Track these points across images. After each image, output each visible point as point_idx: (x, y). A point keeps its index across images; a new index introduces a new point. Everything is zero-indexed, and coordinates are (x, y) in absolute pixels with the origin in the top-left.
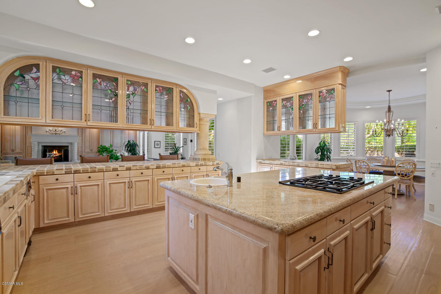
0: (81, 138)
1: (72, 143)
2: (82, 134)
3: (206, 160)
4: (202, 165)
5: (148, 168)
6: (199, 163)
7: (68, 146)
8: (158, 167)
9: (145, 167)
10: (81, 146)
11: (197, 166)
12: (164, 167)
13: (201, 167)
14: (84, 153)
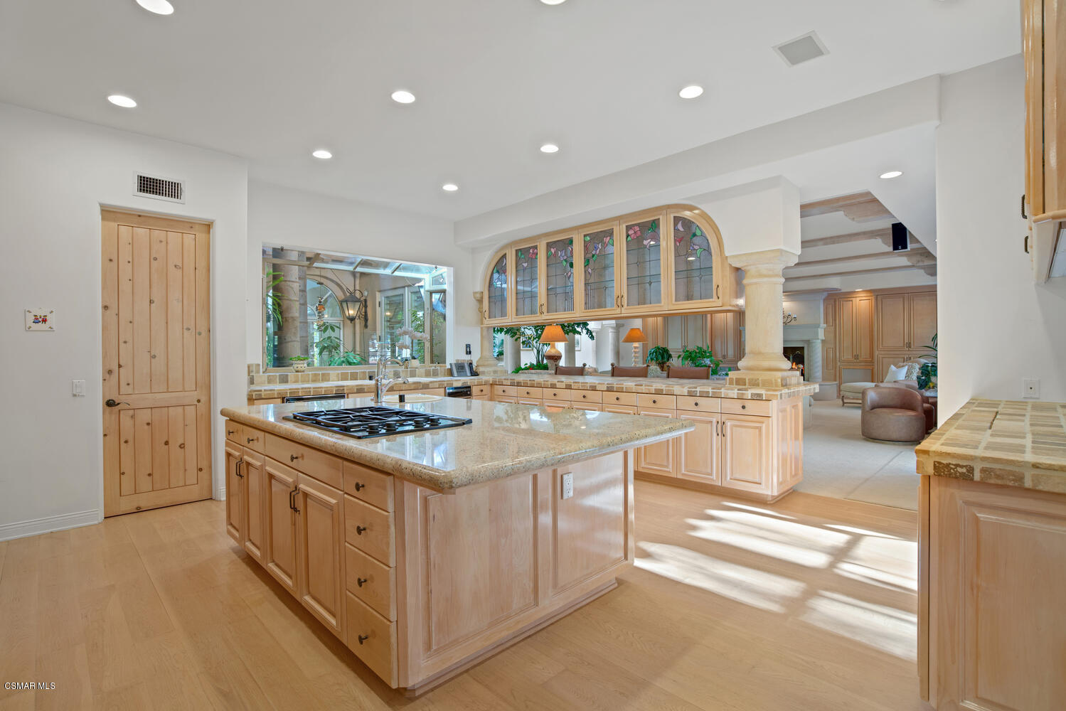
0: (832, 328)
1: (809, 341)
2: (835, 320)
3: (745, 385)
4: (705, 395)
5: (594, 389)
6: (698, 389)
7: (803, 348)
8: (610, 389)
9: (590, 386)
10: (832, 346)
11: (691, 394)
12: (620, 390)
13: (701, 401)
14: (839, 364)
